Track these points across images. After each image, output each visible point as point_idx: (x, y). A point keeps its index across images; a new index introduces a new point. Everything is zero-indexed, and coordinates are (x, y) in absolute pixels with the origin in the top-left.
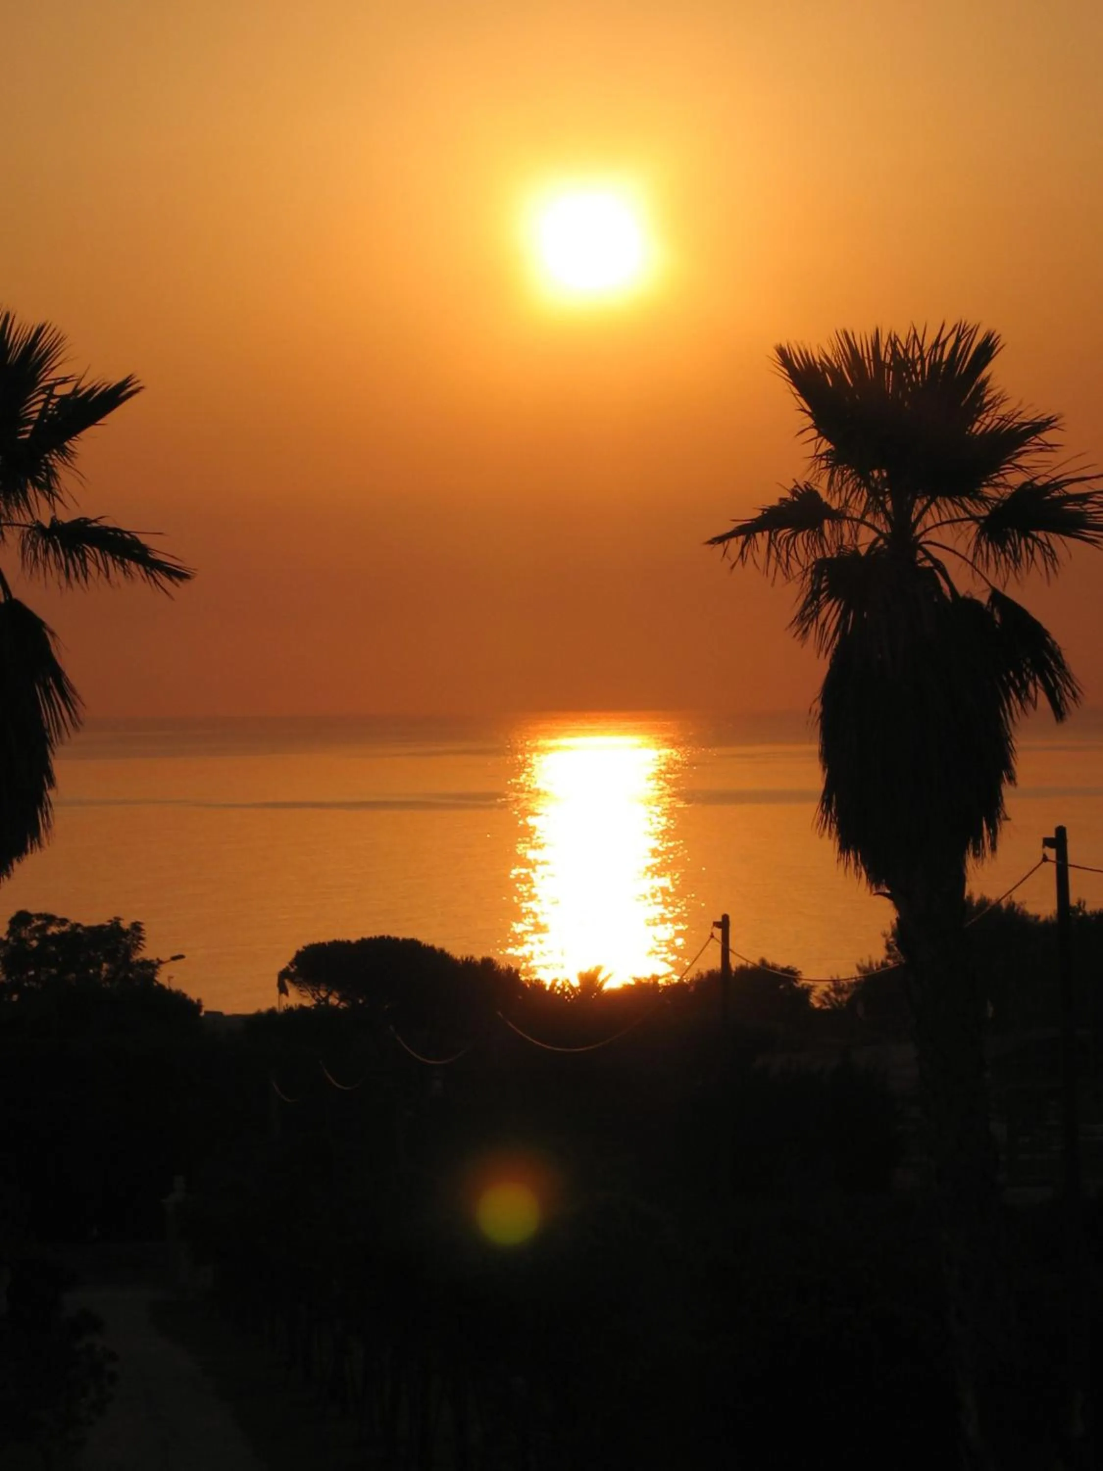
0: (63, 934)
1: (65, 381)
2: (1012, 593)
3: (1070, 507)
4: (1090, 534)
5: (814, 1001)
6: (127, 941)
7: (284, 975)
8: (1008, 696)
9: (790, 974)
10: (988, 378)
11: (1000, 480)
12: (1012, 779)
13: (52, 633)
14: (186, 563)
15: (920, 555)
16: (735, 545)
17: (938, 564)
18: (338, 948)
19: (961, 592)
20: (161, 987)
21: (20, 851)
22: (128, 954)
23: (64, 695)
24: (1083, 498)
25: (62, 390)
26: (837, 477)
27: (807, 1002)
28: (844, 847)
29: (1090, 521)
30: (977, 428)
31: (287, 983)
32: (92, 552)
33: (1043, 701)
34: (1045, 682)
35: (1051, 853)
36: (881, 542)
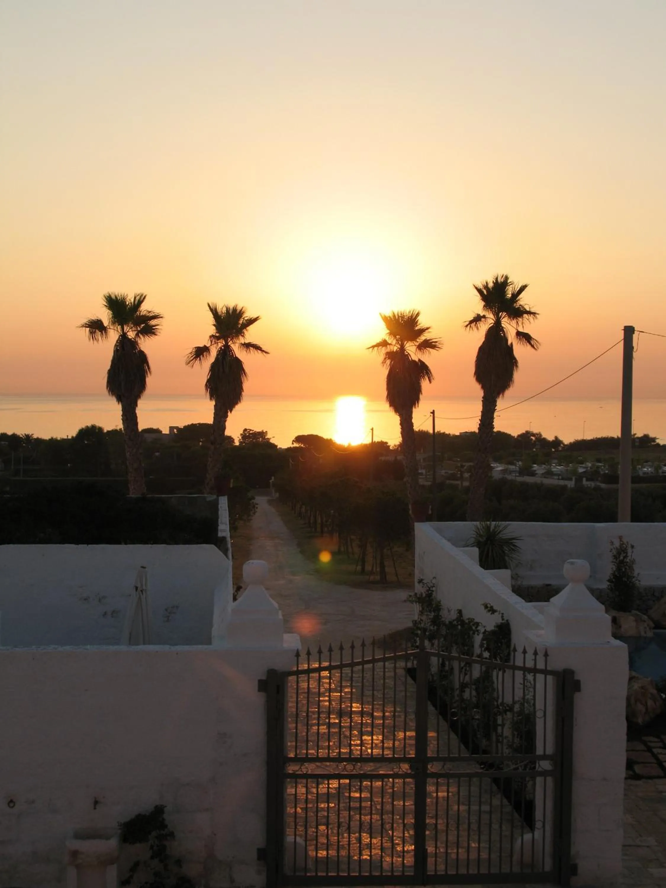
0: (253, 433)
1: (247, 317)
2: (422, 359)
3: (433, 344)
4: (437, 349)
5: (391, 448)
6: (265, 434)
7: (293, 441)
8: (421, 378)
9: (386, 443)
10: (418, 321)
11: (420, 338)
12: (422, 394)
13: (243, 363)
14: (269, 352)
15: (405, 352)
16: (371, 349)
17: (409, 354)
18: (303, 436)
19: (413, 359)
20: (270, 442)
21: (237, 403)
22: (265, 436)
23: (245, 374)
24: (436, 342)
25: (246, 319)
26: (390, 337)
27: (390, 448)
28: (390, 406)
29: (437, 346)
30: (417, 328)
31: (294, 443)
32: (251, 348)
33: (427, 378)
34: (428, 376)
35: (432, 415)
36: (398, 349)
